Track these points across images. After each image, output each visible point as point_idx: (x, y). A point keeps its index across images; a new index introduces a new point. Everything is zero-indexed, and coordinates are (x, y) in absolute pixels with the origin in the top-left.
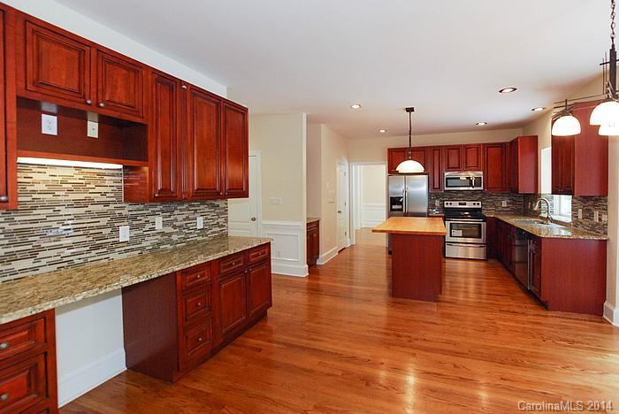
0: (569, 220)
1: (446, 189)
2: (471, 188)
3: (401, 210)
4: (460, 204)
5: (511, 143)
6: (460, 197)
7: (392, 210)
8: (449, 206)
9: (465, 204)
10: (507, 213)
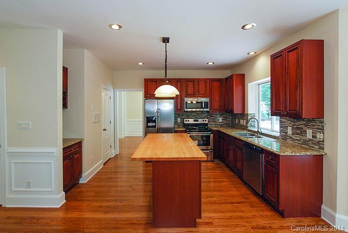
0: (278, 134)
1: (186, 110)
2: (202, 110)
3: (155, 126)
4: (194, 121)
5: (226, 79)
6: (194, 116)
7: (148, 127)
8: (187, 122)
9: (197, 121)
10: (221, 126)
